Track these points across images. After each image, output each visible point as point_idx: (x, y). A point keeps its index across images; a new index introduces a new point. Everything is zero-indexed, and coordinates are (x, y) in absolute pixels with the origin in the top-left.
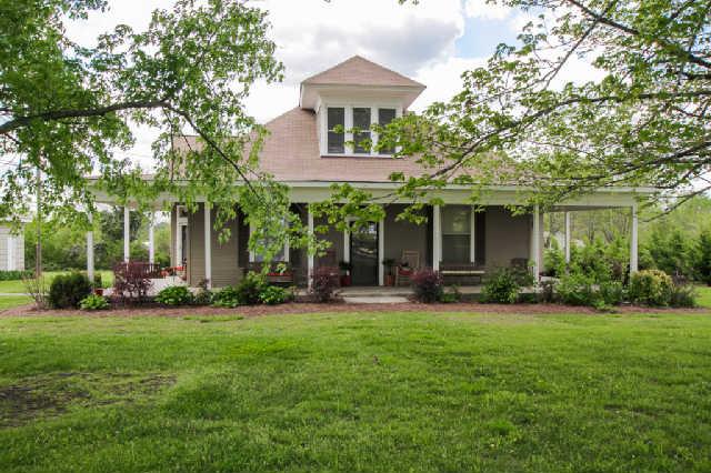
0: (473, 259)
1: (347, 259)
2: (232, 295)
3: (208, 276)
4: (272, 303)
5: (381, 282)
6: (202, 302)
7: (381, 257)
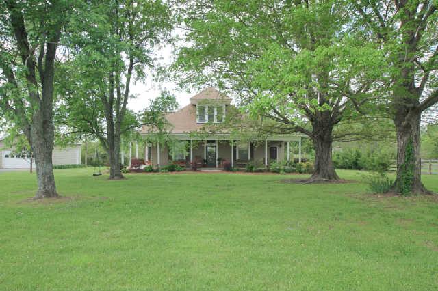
0: (249, 158)
1: (205, 158)
2: (166, 169)
3: (159, 163)
4: (179, 171)
5: (217, 166)
6: (157, 171)
7: (217, 157)
